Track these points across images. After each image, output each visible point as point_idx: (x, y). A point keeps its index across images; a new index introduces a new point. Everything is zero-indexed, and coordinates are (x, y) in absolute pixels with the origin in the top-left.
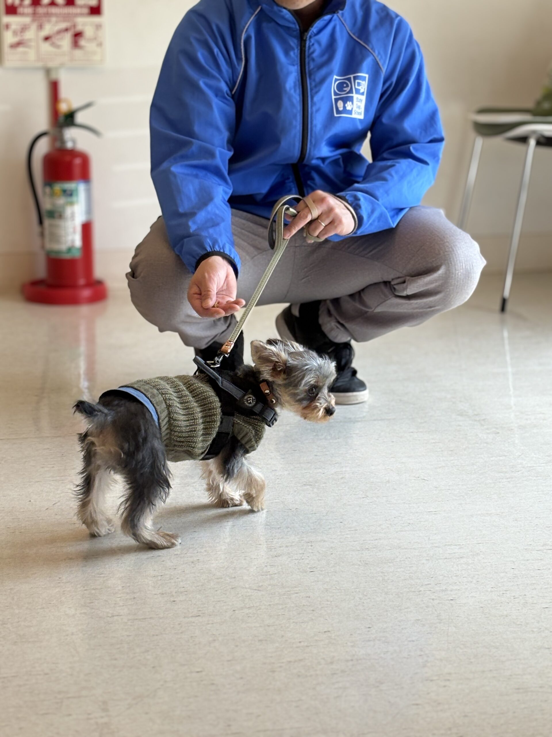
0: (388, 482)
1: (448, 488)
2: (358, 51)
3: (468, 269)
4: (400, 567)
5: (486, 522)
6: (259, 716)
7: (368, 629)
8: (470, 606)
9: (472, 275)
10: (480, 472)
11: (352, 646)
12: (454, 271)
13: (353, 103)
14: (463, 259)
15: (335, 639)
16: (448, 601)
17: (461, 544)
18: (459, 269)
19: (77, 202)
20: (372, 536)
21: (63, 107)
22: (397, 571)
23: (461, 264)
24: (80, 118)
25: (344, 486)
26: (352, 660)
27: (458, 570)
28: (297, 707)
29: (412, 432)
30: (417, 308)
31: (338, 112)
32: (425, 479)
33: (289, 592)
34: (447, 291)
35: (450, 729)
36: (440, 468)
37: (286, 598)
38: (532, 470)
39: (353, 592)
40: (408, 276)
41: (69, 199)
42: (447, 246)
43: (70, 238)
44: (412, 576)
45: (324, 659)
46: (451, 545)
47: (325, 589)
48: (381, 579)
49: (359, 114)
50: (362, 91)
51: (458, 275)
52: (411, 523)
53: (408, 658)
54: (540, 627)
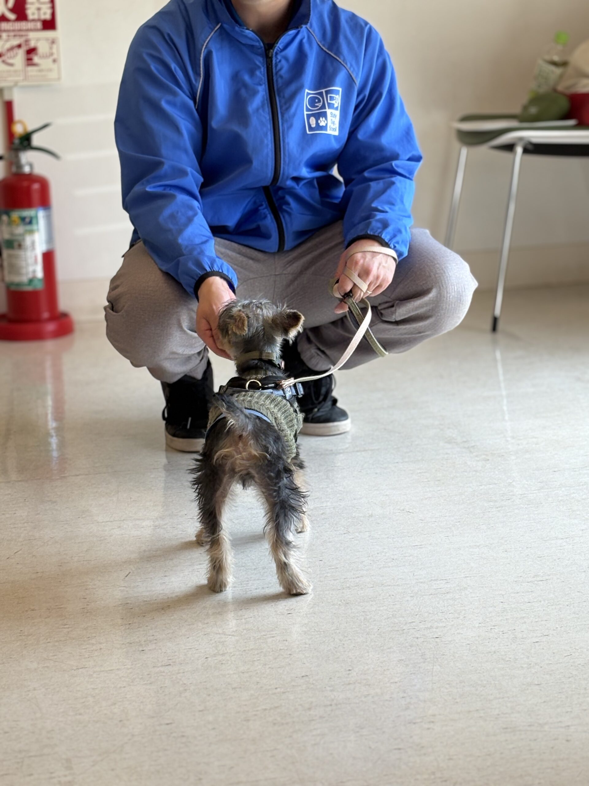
0: (371, 516)
1: (434, 520)
2: (328, 64)
3: (459, 292)
4: (383, 605)
5: (474, 554)
6: (232, 768)
7: (348, 672)
8: (456, 643)
9: (464, 298)
10: (468, 502)
11: (331, 691)
12: (445, 294)
13: (326, 119)
14: (455, 281)
15: (313, 684)
16: (432, 639)
17: (448, 578)
18: (451, 292)
19: (38, 230)
20: (354, 574)
21: (18, 129)
22: (379, 610)
23: (453, 287)
24: (36, 140)
25: (324, 523)
26: (331, 705)
27: (444, 606)
28: (273, 756)
29: (397, 463)
30: (405, 334)
31: (311, 129)
32: (411, 511)
33: (265, 637)
34: (438, 316)
35: (433, 773)
36: (426, 499)
37: (262, 643)
38: (524, 497)
39: (332, 634)
40: (397, 300)
41: (28, 227)
42: (438, 268)
43: (31, 269)
44: (396, 614)
45: (301, 705)
46: (437, 580)
47: (302, 631)
48: (363, 619)
49: (334, 130)
50: (336, 106)
51: (450, 298)
52: (395, 558)
53: (390, 701)
54: (530, 663)
